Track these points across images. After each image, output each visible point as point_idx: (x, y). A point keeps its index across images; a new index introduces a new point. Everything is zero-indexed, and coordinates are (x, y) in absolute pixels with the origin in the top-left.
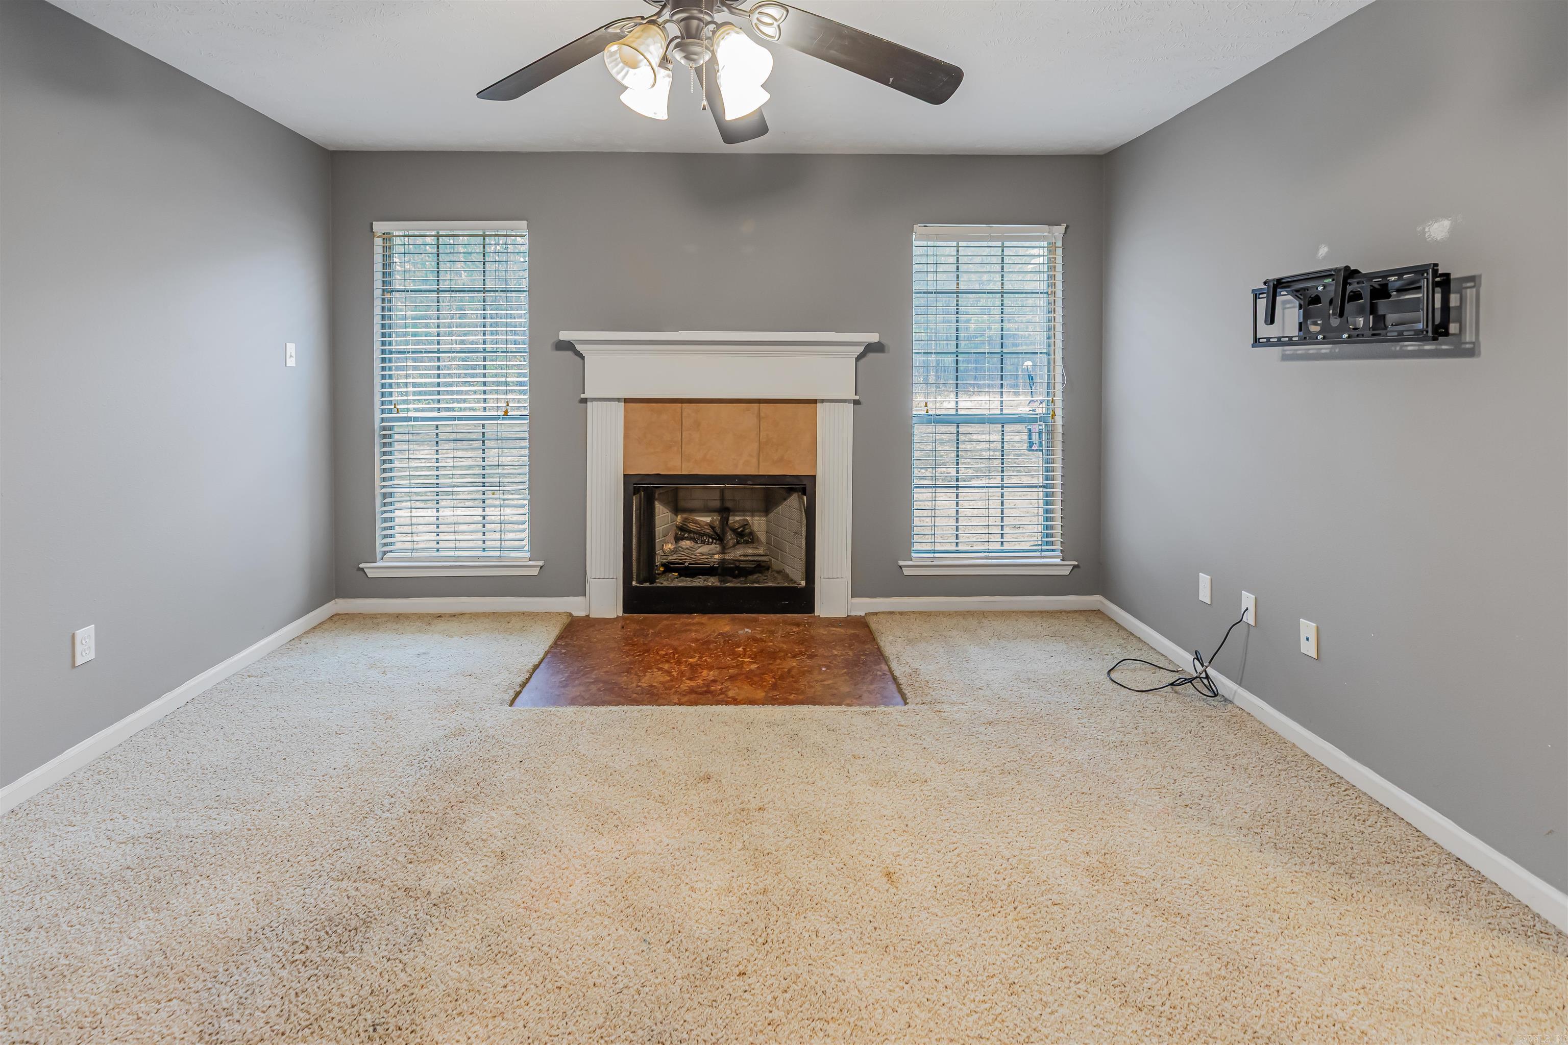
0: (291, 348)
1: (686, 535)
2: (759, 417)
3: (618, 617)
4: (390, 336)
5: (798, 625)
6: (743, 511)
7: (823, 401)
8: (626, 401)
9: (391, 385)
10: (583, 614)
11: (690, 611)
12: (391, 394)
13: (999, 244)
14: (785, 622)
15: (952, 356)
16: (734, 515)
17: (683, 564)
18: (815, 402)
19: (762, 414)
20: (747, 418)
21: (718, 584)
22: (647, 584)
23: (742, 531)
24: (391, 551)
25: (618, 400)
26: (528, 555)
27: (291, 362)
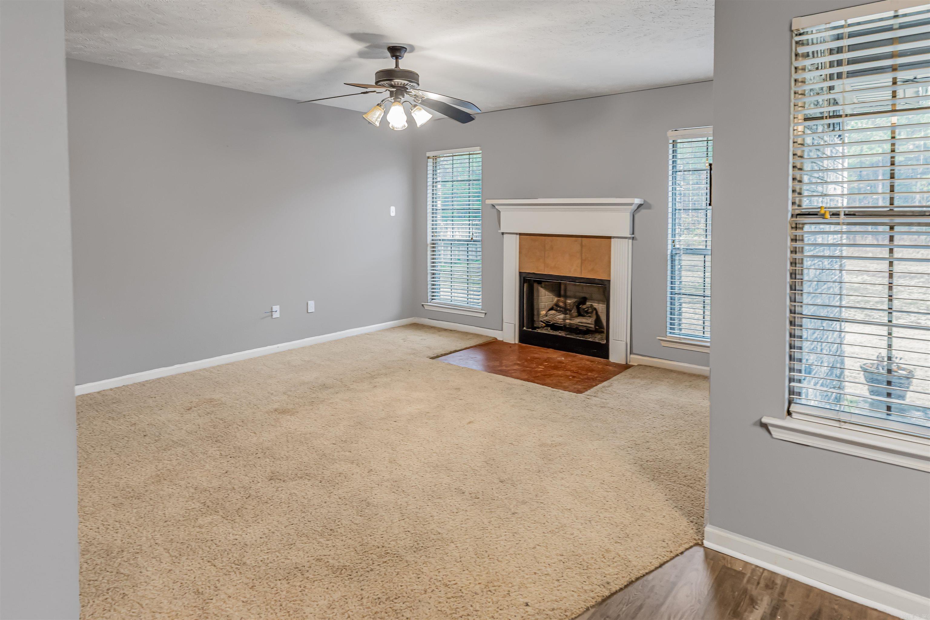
0: (393, 209)
1: (558, 309)
2: (582, 245)
3: (515, 344)
4: (436, 202)
5: (592, 362)
6: (592, 299)
7: (614, 237)
8: (520, 234)
9: (436, 225)
10: (501, 339)
11: (549, 347)
12: (436, 228)
13: (706, 139)
14: (588, 360)
15: (703, 211)
16: (588, 302)
17: (550, 322)
18: (610, 238)
19: (583, 244)
20: (575, 246)
21: (564, 335)
22: (530, 330)
23: (588, 310)
24: (435, 299)
25: (516, 234)
26: (480, 307)
27: (393, 214)
